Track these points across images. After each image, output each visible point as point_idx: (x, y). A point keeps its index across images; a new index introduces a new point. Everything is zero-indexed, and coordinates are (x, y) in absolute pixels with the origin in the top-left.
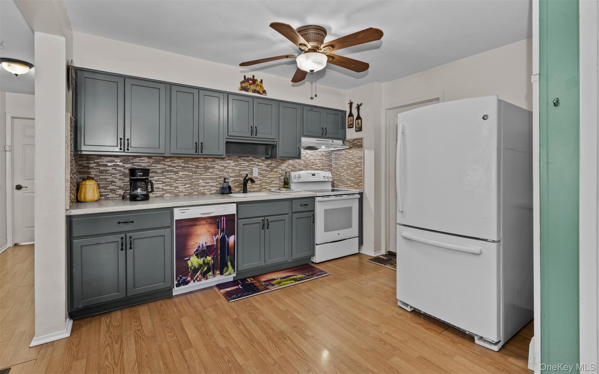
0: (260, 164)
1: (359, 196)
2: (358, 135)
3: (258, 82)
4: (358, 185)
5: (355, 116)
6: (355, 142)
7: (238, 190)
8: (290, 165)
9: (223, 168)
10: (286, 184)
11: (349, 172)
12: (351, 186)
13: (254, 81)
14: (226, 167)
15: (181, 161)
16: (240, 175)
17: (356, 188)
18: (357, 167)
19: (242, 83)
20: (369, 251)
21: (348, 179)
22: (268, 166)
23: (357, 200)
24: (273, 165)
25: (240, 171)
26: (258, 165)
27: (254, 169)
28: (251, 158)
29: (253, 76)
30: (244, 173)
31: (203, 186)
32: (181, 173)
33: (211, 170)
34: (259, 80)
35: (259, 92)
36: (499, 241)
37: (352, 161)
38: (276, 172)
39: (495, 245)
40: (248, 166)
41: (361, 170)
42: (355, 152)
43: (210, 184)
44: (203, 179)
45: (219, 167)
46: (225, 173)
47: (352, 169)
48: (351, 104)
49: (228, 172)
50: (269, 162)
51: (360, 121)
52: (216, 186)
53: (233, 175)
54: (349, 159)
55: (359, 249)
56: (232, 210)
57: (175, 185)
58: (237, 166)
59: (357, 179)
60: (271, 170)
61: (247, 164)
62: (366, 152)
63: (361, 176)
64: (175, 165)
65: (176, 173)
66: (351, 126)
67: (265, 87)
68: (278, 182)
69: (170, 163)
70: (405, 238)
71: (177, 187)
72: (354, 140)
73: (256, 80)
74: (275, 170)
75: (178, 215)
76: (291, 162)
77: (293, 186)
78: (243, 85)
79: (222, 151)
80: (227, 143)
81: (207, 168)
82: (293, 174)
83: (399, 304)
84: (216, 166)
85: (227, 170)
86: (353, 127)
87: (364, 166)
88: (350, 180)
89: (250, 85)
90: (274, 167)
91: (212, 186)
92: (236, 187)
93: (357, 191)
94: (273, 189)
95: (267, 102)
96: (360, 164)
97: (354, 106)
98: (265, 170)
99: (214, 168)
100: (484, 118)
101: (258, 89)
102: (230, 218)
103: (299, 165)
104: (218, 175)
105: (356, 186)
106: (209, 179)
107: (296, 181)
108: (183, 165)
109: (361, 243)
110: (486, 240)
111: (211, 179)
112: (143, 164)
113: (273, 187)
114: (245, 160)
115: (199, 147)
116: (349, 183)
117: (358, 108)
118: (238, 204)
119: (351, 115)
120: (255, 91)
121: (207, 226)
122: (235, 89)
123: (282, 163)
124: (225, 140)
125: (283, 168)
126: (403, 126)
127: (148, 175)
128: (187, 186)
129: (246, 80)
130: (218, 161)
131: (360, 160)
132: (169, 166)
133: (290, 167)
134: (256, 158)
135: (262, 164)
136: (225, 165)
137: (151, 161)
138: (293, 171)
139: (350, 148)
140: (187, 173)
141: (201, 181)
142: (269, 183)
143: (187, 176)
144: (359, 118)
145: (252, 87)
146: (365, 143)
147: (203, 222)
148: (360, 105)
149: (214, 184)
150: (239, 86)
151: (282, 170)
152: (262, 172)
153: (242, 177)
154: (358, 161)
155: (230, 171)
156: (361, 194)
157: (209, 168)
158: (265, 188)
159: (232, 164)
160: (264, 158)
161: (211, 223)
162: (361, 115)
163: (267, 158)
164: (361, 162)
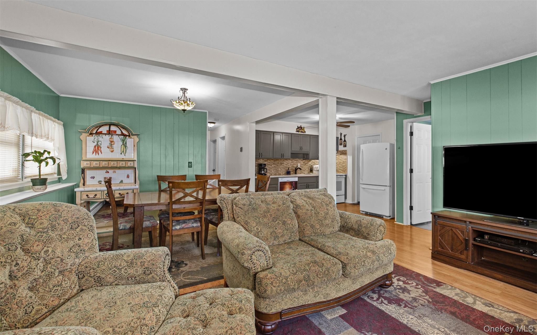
0: (301, 162)
1: (345, 177)
2: (345, 149)
3: (303, 128)
4: (344, 171)
5: (343, 140)
6: (343, 152)
7: (292, 173)
8: (312, 162)
9: (287, 164)
10: (311, 171)
11: (340, 165)
12: (341, 172)
13: (301, 128)
14: (288, 163)
15: (273, 161)
16: (293, 167)
17: (344, 173)
18: (344, 163)
19: (297, 129)
20: (349, 201)
21: (339, 169)
22: (304, 163)
23: (344, 178)
24: (306, 162)
25: (293, 165)
26: (300, 162)
27: (298, 164)
28: (297, 159)
29: (301, 126)
30: (296, 166)
31: (280, 171)
32: (273, 166)
33: (283, 164)
34: (303, 127)
35: (303, 132)
36: (390, 186)
37: (342, 160)
38: (307, 165)
39: (389, 187)
40: (296, 163)
41: (345, 165)
42: (343, 157)
43: (283, 170)
44: (280, 168)
45: (286, 163)
46: (288, 166)
47: (342, 164)
48: (341, 134)
49: (289, 165)
50: (304, 161)
51: (345, 142)
52: (284, 171)
53: (291, 166)
54: (340, 159)
55: (345, 201)
56: (296, 179)
57: (271, 170)
58: (292, 163)
59: (344, 169)
60: (305, 165)
61: (296, 162)
62: (348, 156)
63: (346, 168)
64: (271, 162)
65: (271, 165)
66: (341, 144)
67: (305, 130)
68: (308, 170)
69: (269, 162)
70: (363, 188)
71: (271, 171)
72: (343, 151)
73: (302, 127)
74: (307, 164)
75: (280, 180)
76: (313, 161)
77: (314, 172)
78: (298, 130)
79: (290, 157)
80: (291, 153)
81: (281, 164)
82: (314, 166)
83: (361, 212)
84: (285, 163)
85: (288, 164)
86: (342, 145)
87: (347, 163)
88: (340, 169)
89: (300, 129)
90: (306, 163)
91: (283, 171)
92: (292, 172)
93: (344, 174)
94: (306, 173)
95: (306, 136)
96: (346, 162)
97: (343, 135)
98: (303, 165)
99: (284, 163)
100: (386, 149)
101: (302, 131)
102: (296, 182)
103: (317, 162)
104: (285, 166)
105: (343, 172)
106: (282, 168)
107: (316, 169)
108: (273, 162)
109: (346, 198)
110: (386, 186)
111: (283, 168)
112: (261, 162)
113: (306, 172)
114: (295, 160)
115: (282, 156)
116: (340, 171)
117: (345, 136)
118: (299, 177)
119: (341, 139)
120: (301, 132)
121: (289, 185)
122: (294, 131)
123: (310, 161)
124: (291, 152)
125: (310, 164)
126: (362, 150)
127: (265, 166)
128: (275, 171)
129: (298, 128)
130: (285, 161)
131: (345, 160)
132: (269, 163)
133: (313, 163)
134: (299, 159)
135: (302, 162)
136: (288, 162)
137: (264, 161)
138: (314, 165)
139: (341, 154)
140: (275, 165)
141: (279, 169)
142: (304, 170)
143: (275, 167)
144: (345, 141)
145: (301, 130)
146: (348, 152)
147: (288, 183)
148: (346, 135)
149: (284, 170)
150: (296, 130)
151: (310, 165)
152: (301, 165)
153: (294, 167)
154: (344, 161)
155: (290, 165)
156: (346, 176)
157: (283, 163)
158: (303, 172)
159: (290, 162)
160: (302, 159)
161: (290, 184)
162: (346, 140)
163: (304, 159)
164: (346, 161)
